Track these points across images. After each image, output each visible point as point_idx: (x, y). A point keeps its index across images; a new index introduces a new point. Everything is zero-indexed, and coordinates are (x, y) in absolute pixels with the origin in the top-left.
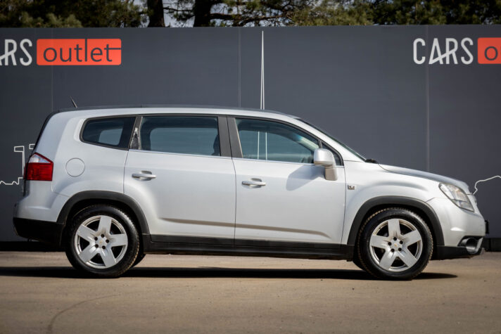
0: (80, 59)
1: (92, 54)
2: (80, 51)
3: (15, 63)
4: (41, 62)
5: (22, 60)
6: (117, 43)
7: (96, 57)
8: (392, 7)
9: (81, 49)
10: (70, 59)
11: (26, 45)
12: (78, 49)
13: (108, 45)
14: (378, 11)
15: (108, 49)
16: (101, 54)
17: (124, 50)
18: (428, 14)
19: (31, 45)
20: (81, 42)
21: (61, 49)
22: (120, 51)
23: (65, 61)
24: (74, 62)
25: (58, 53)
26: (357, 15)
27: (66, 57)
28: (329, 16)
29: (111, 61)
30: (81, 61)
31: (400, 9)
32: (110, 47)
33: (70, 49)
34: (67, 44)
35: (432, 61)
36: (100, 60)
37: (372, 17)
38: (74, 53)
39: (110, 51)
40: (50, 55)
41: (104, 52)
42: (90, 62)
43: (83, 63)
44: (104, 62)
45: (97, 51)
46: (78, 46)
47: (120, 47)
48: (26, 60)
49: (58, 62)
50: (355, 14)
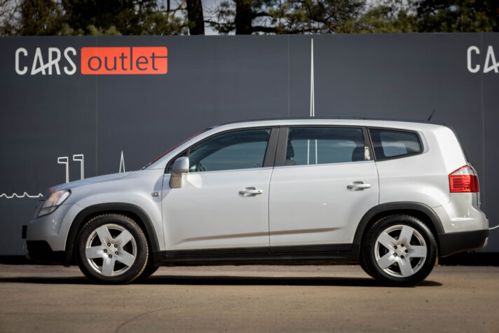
0: (125, 67)
1: (138, 63)
2: (125, 60)
3: (59, 72)
4: (85, 71)
5: (66, 69)
6: (162, 51)
7: (140, 66)
8: (437, 19)
9: (126, 57)
10: (115, 68)
11: (70, 53)
12: (123, 57)
13: (153, 54)
14: (423, 23)
15: (153, 57)
16: (147, 62)
17: (170, 58)
18: (474, 26)
19: (75, 53)
20: (126, 50)
21: (106, 58)
22: (166, 59)
23: (111, 70)
24: (119, 71)
25: (103, 62)
26: (402, 27)
27: (111, 65)
28: (373, 28)
29: (157, 69)
30: (126, 70)
31: (445, 20)
32: (155, 55)
33: (115, 58)
34: (112, 53)
35: (486, 70)
36: (146, 69)
37: (417, 29)
38: (119, 61)
39: (155, 59)
40: (95, 64)
41: (150, 61)
42: (135, 71)
43: (129, 72)
44: (150, 71)
45: (142, 60)
46: (123, 54)
47: (166, 55)
48: (70, 68)
49: (103, 71)
50: (400, 25)
